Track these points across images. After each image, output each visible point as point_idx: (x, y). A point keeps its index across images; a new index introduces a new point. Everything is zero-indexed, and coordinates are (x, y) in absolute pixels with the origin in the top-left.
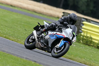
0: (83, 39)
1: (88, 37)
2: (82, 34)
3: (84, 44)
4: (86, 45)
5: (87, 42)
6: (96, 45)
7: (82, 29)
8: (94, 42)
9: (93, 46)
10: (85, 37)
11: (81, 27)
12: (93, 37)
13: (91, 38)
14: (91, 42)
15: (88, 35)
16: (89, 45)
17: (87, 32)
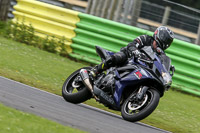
0: (15, 31)
1: (25, 27)
2: (14, 20)
3: (17, 40)
4: (22, 42)
5: (23, 37)
6: (41, 43)
7: (14, 12)
8: (37, 37)
9: (34, 45)
10: (20, 26)
11: (12, 6)
12: (36, 27)
13: (32, 29)
14: (32, 36)
15: (27, 24)
16: (27, 44)
17: (24, 18)
